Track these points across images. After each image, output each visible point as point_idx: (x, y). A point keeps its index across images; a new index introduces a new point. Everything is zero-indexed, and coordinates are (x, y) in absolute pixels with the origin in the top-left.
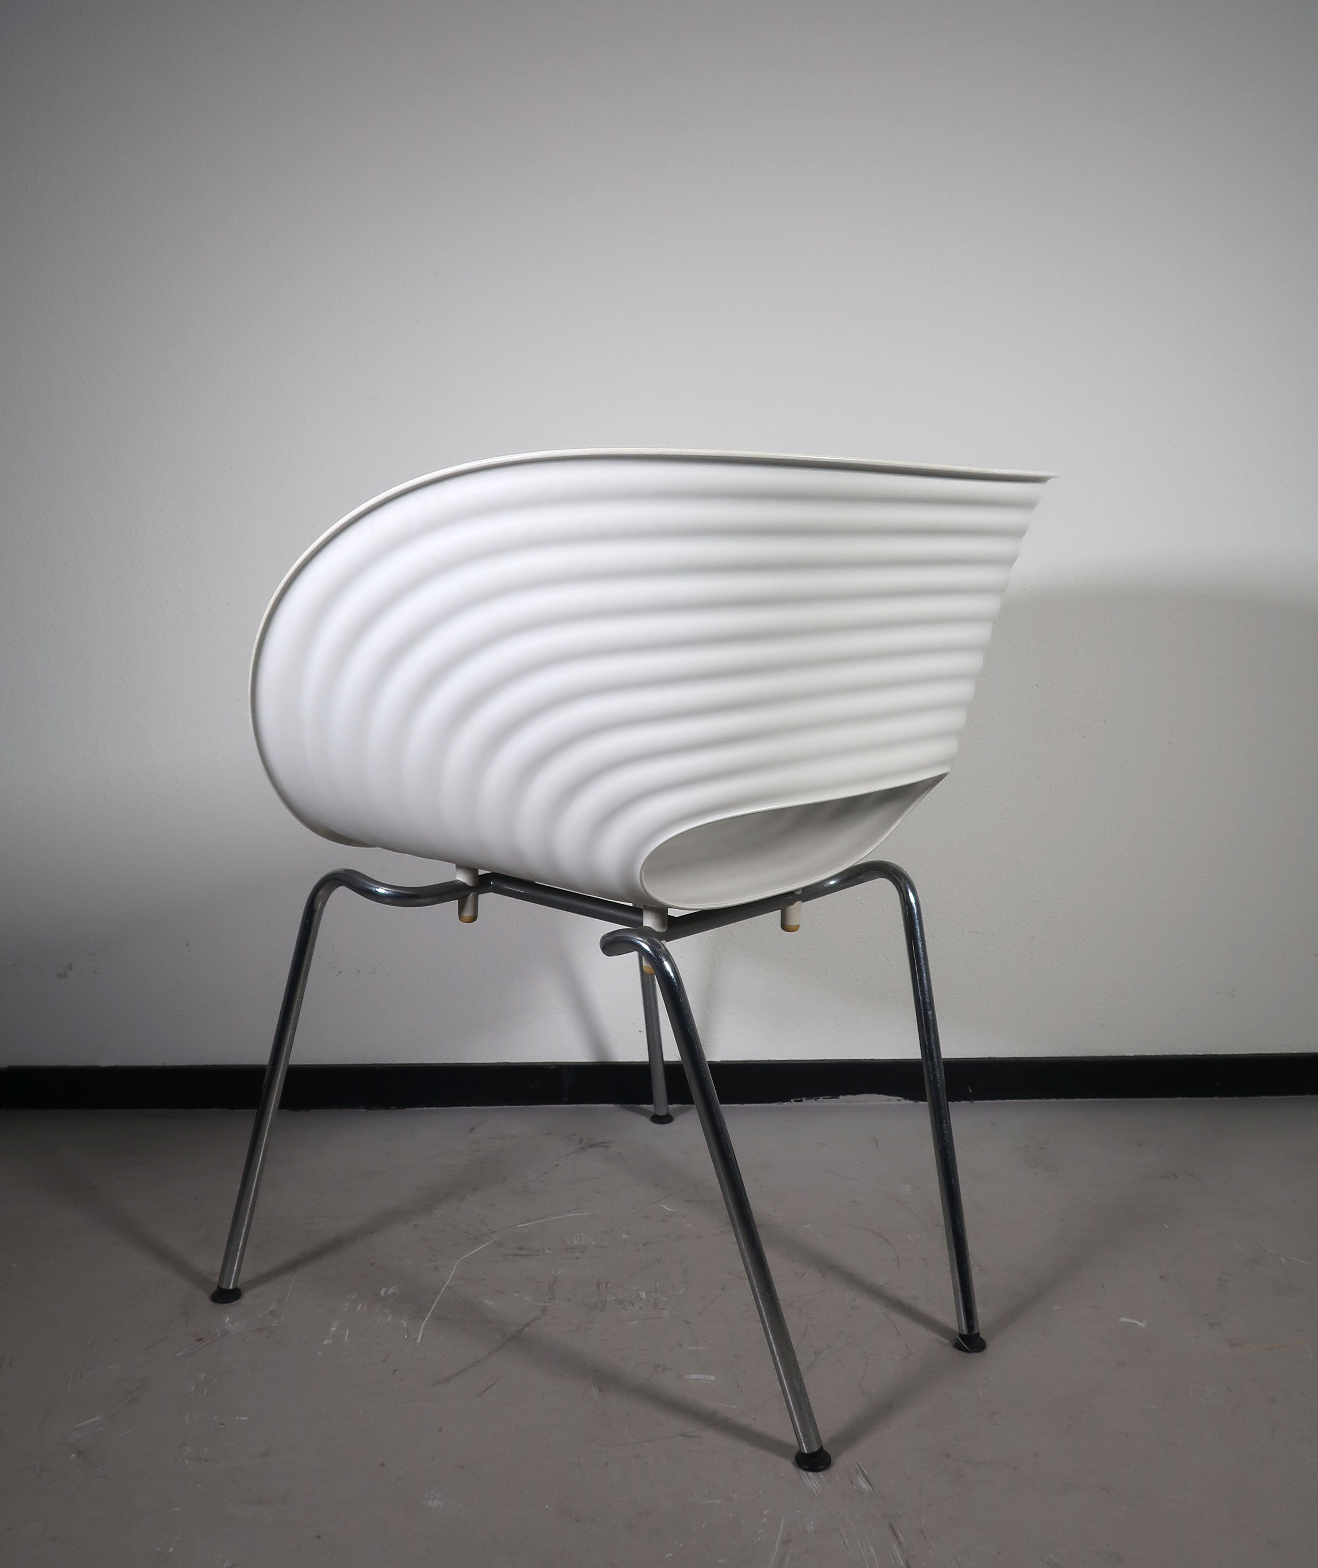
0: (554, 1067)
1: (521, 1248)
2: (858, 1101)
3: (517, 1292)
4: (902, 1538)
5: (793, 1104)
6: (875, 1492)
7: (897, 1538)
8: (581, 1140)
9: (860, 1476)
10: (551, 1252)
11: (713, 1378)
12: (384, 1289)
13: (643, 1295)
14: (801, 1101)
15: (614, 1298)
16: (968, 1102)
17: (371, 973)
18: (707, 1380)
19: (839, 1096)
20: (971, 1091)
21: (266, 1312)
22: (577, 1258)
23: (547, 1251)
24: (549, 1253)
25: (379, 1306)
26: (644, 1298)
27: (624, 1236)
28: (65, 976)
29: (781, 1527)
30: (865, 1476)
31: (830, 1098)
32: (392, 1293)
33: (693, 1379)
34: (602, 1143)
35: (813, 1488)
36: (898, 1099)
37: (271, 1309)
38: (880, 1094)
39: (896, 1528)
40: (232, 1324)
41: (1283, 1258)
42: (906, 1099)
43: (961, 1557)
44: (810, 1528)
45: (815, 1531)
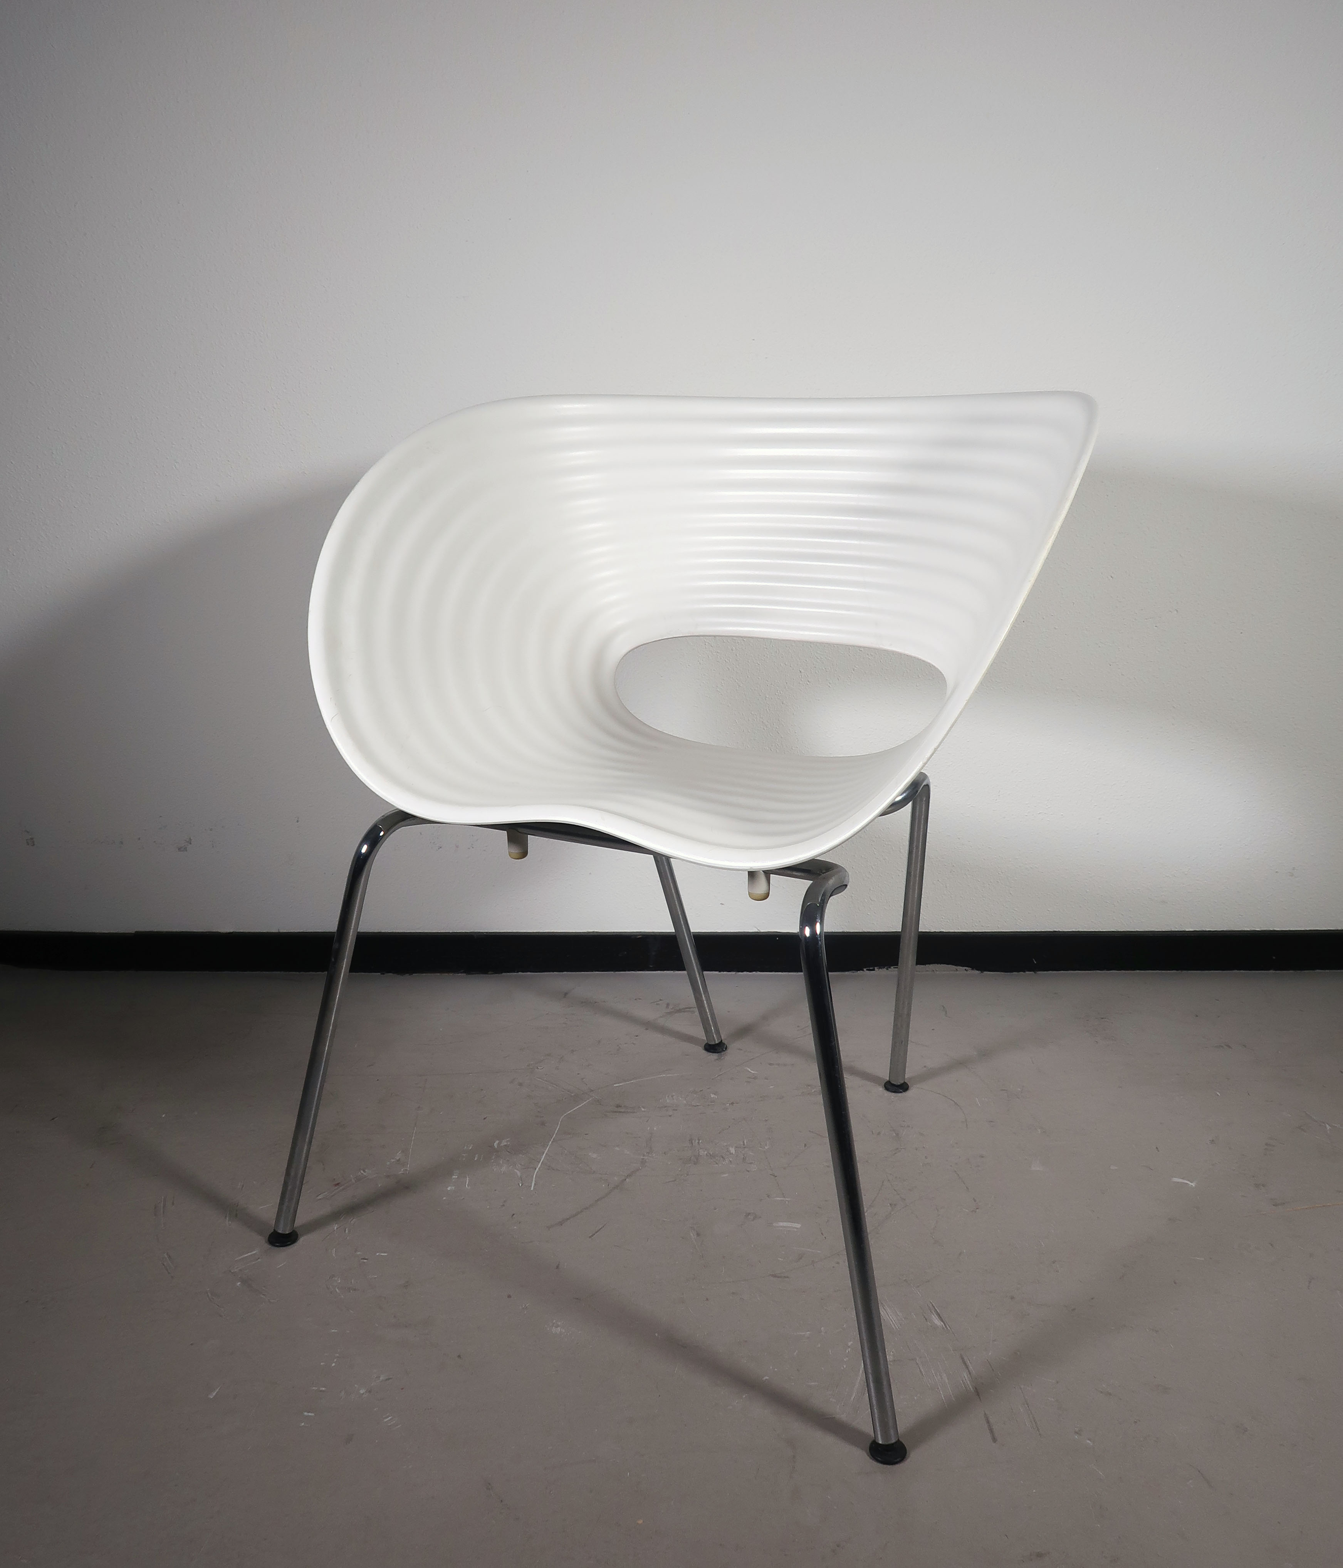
0: (640, 936)
1: (618, 1106)
2: (927, 971)
3: (618, 1146)
4: (971, 1368)
5: (866, 972)
6: (947, 1328)
7: (967, 1368)
8: (668, 1005)
9: (933, 1314)
10: (645, 1110)
11: (798, 1226)
12: (497, 1142)
13: (732, 1150)
14: (874, 970)
15: (706, 1153)
16: (1034, 973)
17: (469, 848)
18: (794, 1228)
20: (1036, 963)
21: (393, 1160)
22: (670, 1116)
23: (643, 1110)
24: (644, 1111)
25: (494, 1157)
26: (734, 1153)
27: (712, 1096)
28: (185, 849)
30: (938, 1315)
32: (505, 1146)
33: (781, 1227)
34: (687, 1008)
35: (891, 1323)
36: (965, 970)
37: (398, 1158)
38: (948, 964)
39: (965, 1358)
40: (364, 1171)
41: (1327, 1125)
42: (973, 969)
43: (1024, 1385)
44: (890, 1358)
45: (895, 1360)
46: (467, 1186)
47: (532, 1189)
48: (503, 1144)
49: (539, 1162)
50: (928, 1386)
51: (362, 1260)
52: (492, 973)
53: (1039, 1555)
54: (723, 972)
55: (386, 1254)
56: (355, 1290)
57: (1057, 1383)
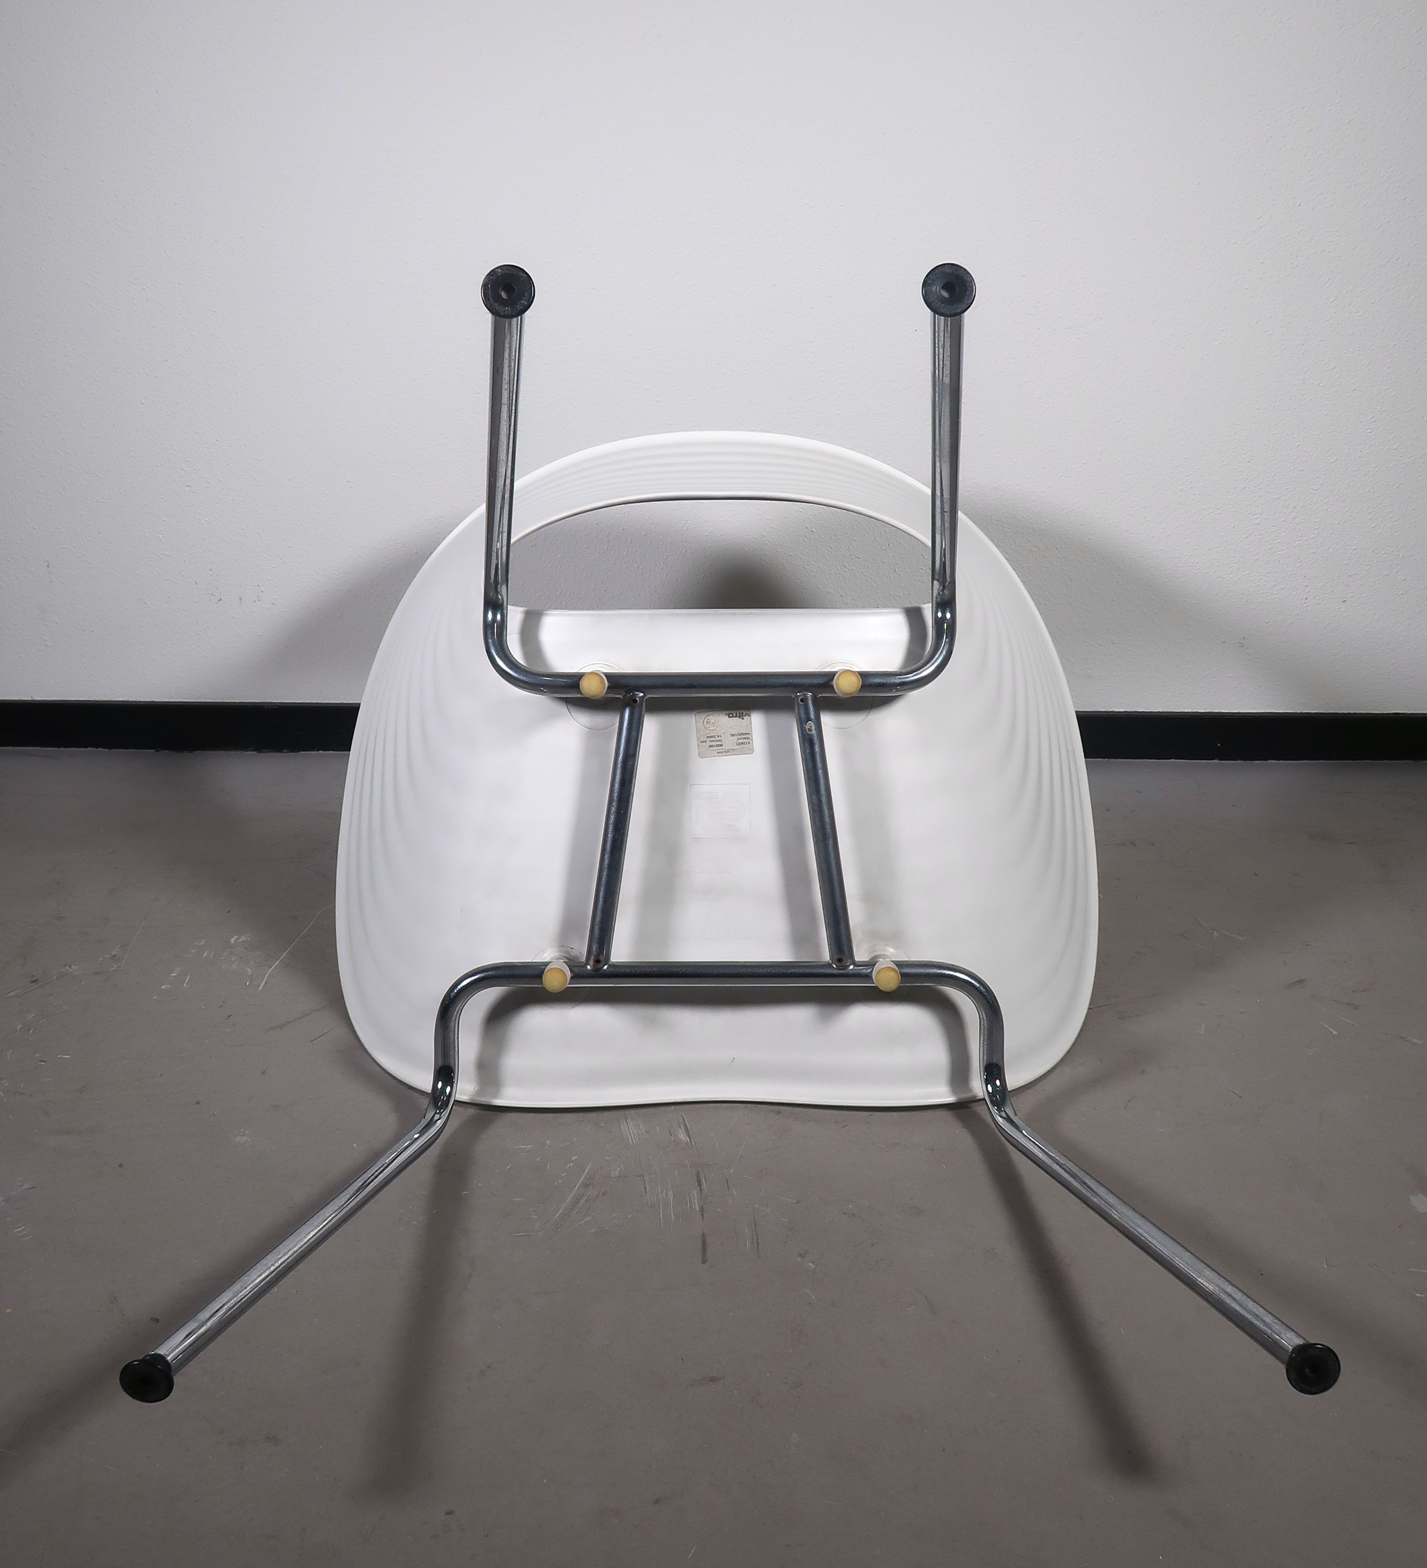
4: (704, 1185)
6: (692, 1143)
7: (700, 1185)
9: (681, 1128)
12: (236, 937)
17: (255, 601)
21: (107, 956)
25: (226, 953)
29: (586, 1172)
30: (686, 1128)
32: (244, 941)
35: (629, 1137)
37: (113, 953)
39: (702, 1176)
40: (70, 967)
41: (1212, 932)
43: (759, 1205)
44: (615, 1173)
45: (619, 1177)
46: (185, 985)
47: (260, 989)
48: (241, 940)
49: (278, 960)
50: (648, 1203)
51: (40, 1063)
53: (713, 1380)
55: (69, 1057)
56: (22, 1094)
57: (798, 1203)
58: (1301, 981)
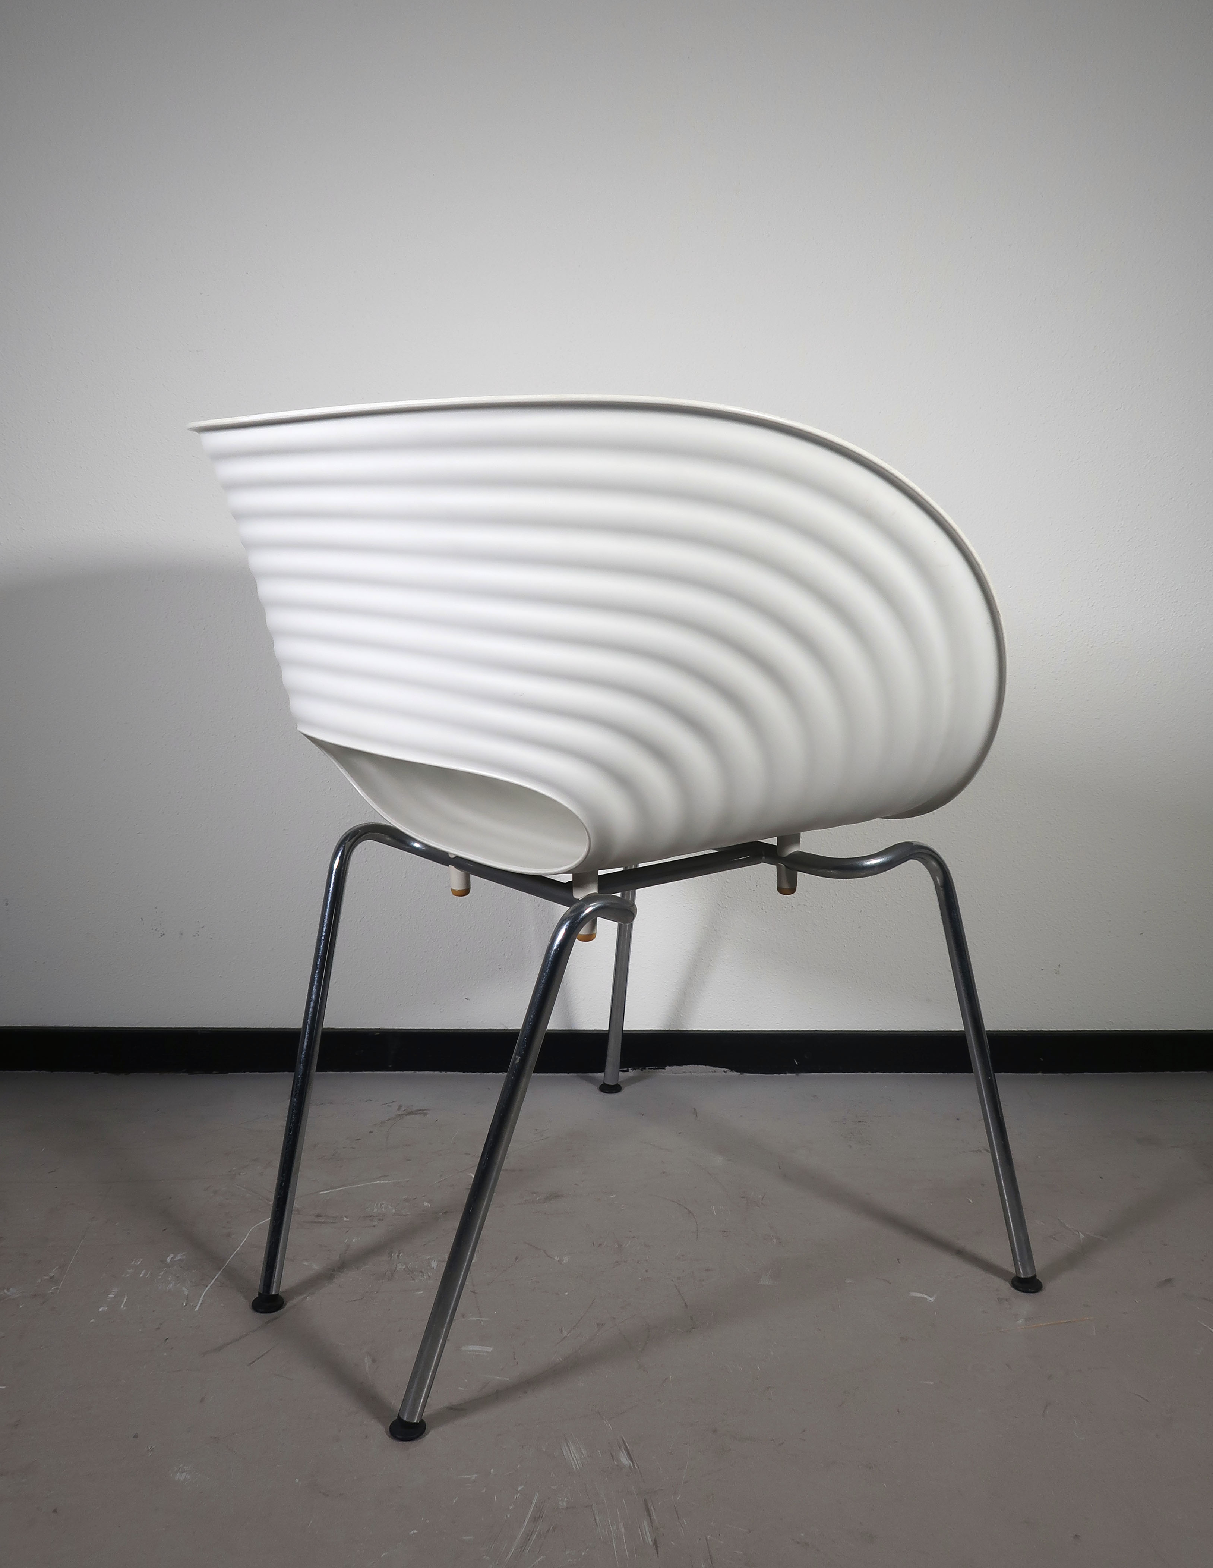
0: (379, 1033)
1: (318, 1216)
2: (684, 1072)
3: (306, 1260)
4: (654, 1515)
6: (635, 1468)
7: (649, 1515)
8: (400, 1106)
9: (622, 1451)
10: (348, 1219)
11: (490, 1349)
12: (171, 1256)
13: (434, 1264)
14: (627, 1071)
15: (404, 1267)
16: (794, 1074)
17: (194, 936)
18: (484, 1352)
19: (666, 1067)
20: (797, 1064)
21: (45, 1278)
22: (374, 1226)
23: (345, 1219)
24: (346, 1221)
25: (162, 1273)
26: (435, 1268)
27: (426, 1204)
29: (534, 1504)
30: (627, 1452)
31: (657, 1069)
32: (179, 1260)
33: (470, 1351)
34: (421, 1110)
35: (573, 1463)
36: (724, 1071)
37: (51, 1275)
38: (706, 1065)
39: (650, 1504)
40: (8, 1290)
41: (1081, 1234)
42: (732, 1070)
43: (711, 1536)
44: (563, 1504)
45: (567, 1508)
46: (122, 1306)
47: (197, 1309)
48: (177, 1259)
49: (213, 1279)
50: (600, 1538)
52: (218, 1072)
54: (468, 1072)
55: (4, 1387)
57: (750, 1532)
58: (1169, 1281)
